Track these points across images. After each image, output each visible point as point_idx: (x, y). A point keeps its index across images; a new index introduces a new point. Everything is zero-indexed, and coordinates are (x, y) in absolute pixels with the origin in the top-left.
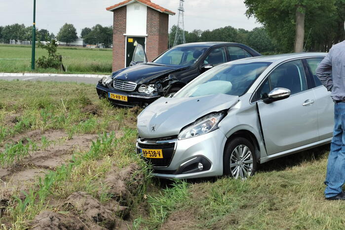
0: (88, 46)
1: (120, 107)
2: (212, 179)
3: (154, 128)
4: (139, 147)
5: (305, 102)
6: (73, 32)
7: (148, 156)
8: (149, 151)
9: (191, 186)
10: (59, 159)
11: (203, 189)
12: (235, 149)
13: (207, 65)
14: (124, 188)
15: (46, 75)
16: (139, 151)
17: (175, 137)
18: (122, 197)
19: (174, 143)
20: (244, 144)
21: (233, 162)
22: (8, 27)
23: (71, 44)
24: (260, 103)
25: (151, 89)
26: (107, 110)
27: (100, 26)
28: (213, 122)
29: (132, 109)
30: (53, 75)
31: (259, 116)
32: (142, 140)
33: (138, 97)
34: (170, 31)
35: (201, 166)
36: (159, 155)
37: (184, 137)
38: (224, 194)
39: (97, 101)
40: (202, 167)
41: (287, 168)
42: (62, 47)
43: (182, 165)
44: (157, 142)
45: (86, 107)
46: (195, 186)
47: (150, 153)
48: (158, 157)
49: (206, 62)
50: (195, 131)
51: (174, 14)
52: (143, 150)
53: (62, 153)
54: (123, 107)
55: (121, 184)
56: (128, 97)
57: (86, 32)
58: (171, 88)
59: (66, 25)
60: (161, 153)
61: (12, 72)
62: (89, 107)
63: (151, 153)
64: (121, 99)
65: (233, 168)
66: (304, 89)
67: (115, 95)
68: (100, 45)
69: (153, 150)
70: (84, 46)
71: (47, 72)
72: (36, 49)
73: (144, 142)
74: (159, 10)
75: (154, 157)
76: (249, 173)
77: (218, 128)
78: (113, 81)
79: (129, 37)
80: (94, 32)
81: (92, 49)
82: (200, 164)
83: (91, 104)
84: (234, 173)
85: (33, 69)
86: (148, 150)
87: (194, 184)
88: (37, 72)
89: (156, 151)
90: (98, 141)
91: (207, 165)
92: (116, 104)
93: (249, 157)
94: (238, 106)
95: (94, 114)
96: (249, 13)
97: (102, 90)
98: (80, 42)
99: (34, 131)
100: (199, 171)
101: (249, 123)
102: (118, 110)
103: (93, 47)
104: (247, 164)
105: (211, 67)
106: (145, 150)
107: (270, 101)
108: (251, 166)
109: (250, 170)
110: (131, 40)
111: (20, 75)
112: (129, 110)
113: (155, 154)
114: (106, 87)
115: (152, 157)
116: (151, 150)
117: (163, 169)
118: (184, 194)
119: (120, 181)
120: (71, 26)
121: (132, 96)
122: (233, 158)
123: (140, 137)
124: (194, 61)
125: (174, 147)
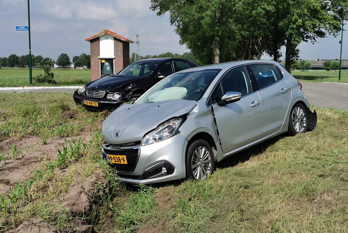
0: (77, 68)
1: (92, 111)
2: (176, 182)
3: (117, 135)
4: (104, 153)
5: (253, 103)
6: (68, 59)
7: (113, 161)
8: (114, 157)
9: (156, 191)
10: (25, 169)
11: (168, 195)
12: (196, 151)
13: (160, 75)
14: (87, 203)
15: (41, 88)
16: (104, 156)
17: (138, 143)
18: (85, 213)
19: (138, 149)
20: (203, 145)
21: (194, 163)
22: (23, 57)
23: (66, 67)
24: (215, 106)
25: (117, 96)
26: (83, 114)
27: (84, 54)
28: (174, 127)
29: (102, 113)
30: (46, 88)
31: (215, 118)
32: (107, 146)
33: (107, 102)
34: (131, 56)
35: (164, 170)
36: (124, 160)
37: (147, 143)
38: (190, 200)
39: (74, 106)
40: (166, 171)
41: (240, 164)
42: (60, 69)
43: (146, 170)
44: (122, 148)
45: (65, 112)
46: (159, 191)
47: (114, 159)
48: (122, 162)
49: (159, 73)
50: (157, 137)
51: (133, 42)
52: (108, 155)
53: (33, 160)
54: (95, 112)
55: (84, 198)
56: (99, 103)
57: (76, 59)
58: (133, 94)
59: (62, 54)
60: (125, 159)
61: (15, 86)
62: (67, 112)
63: (116, 159)
64: (93, 105)
65: (194, 169)
66: (250, 93)
67: (88, 102)
68: (86, 67)
69: (118, 156)
70: (75, 68)
71: (41, 86)
72: (32, 71)
73: (109, 148)
74: (122, 39)
75: (119, 163)
76: (208, 172)
77: (179, 132)
78: (86, 91)
79: (102, 59)
80: (81, 58)
81: (80, 70)
82: (164, 168)
83: (69, 110)
84: (196, 174)
85: (31, 84)
86: (112, 156)
87: (158, 188)
88: (34, 85)
89: (121, 157)
90: (65, 149)
91: (170, 169)
92: (90, 109)
93: (208, 158)
94: (196, 110)
95: (71, 118)
96: (182, 43)
97: (78, 98)
98: (72, 66)
99: (11, 139)
100: (163, 175)
101: (206, 125)
102: (92, 114)
103: (81, 68)
104: (206, 164)
105: (164, 77)
106: (110, 156)
107: (224, 104)
108: (210, 165)
109: (209, 168)
110: (103, 61)
111: (21, 88)
112: (100, 113)
113: (119, 160)
114: (81, 95)
115: (117, 163)
116: (115, 156)
117: (129, 174)
118: (149, 202)
119: (83, 195)
120: (65, 55)
121: (102, 102)
122: (194, 159)
123: (105, 143)
124: (149, 72)
125: (138, 153)
